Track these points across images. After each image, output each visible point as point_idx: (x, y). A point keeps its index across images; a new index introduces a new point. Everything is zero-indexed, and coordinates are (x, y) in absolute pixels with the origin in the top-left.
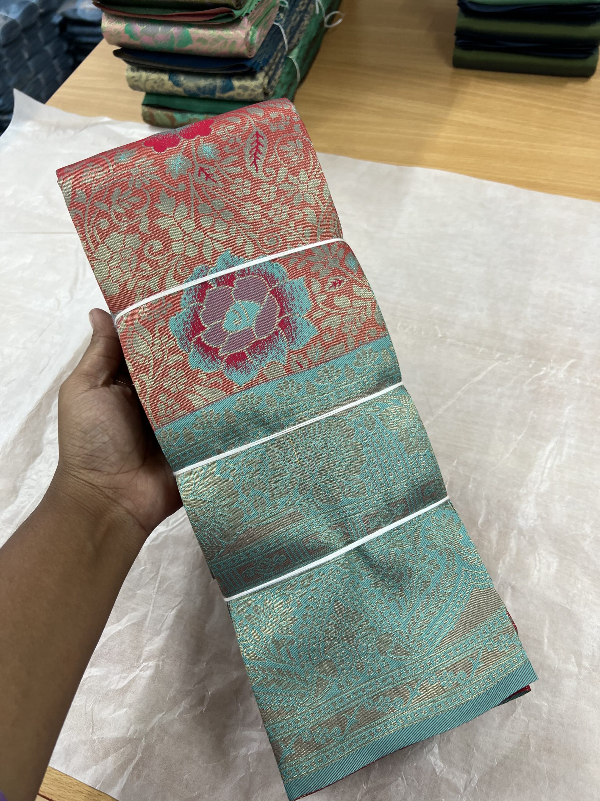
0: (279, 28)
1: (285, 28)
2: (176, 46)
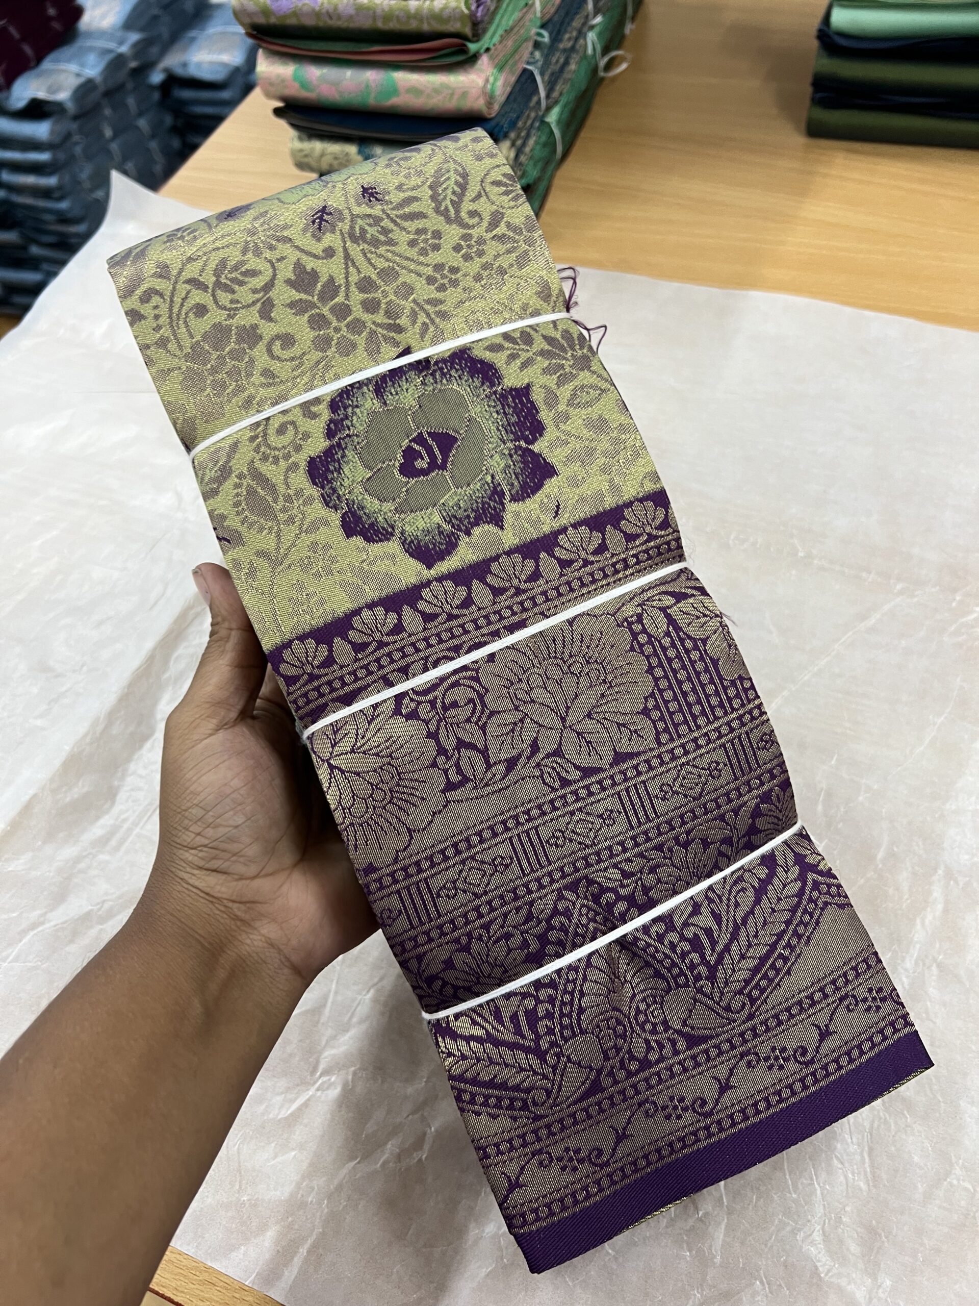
0: (532, 74)
1: (542, 74)
2: (372, 101)
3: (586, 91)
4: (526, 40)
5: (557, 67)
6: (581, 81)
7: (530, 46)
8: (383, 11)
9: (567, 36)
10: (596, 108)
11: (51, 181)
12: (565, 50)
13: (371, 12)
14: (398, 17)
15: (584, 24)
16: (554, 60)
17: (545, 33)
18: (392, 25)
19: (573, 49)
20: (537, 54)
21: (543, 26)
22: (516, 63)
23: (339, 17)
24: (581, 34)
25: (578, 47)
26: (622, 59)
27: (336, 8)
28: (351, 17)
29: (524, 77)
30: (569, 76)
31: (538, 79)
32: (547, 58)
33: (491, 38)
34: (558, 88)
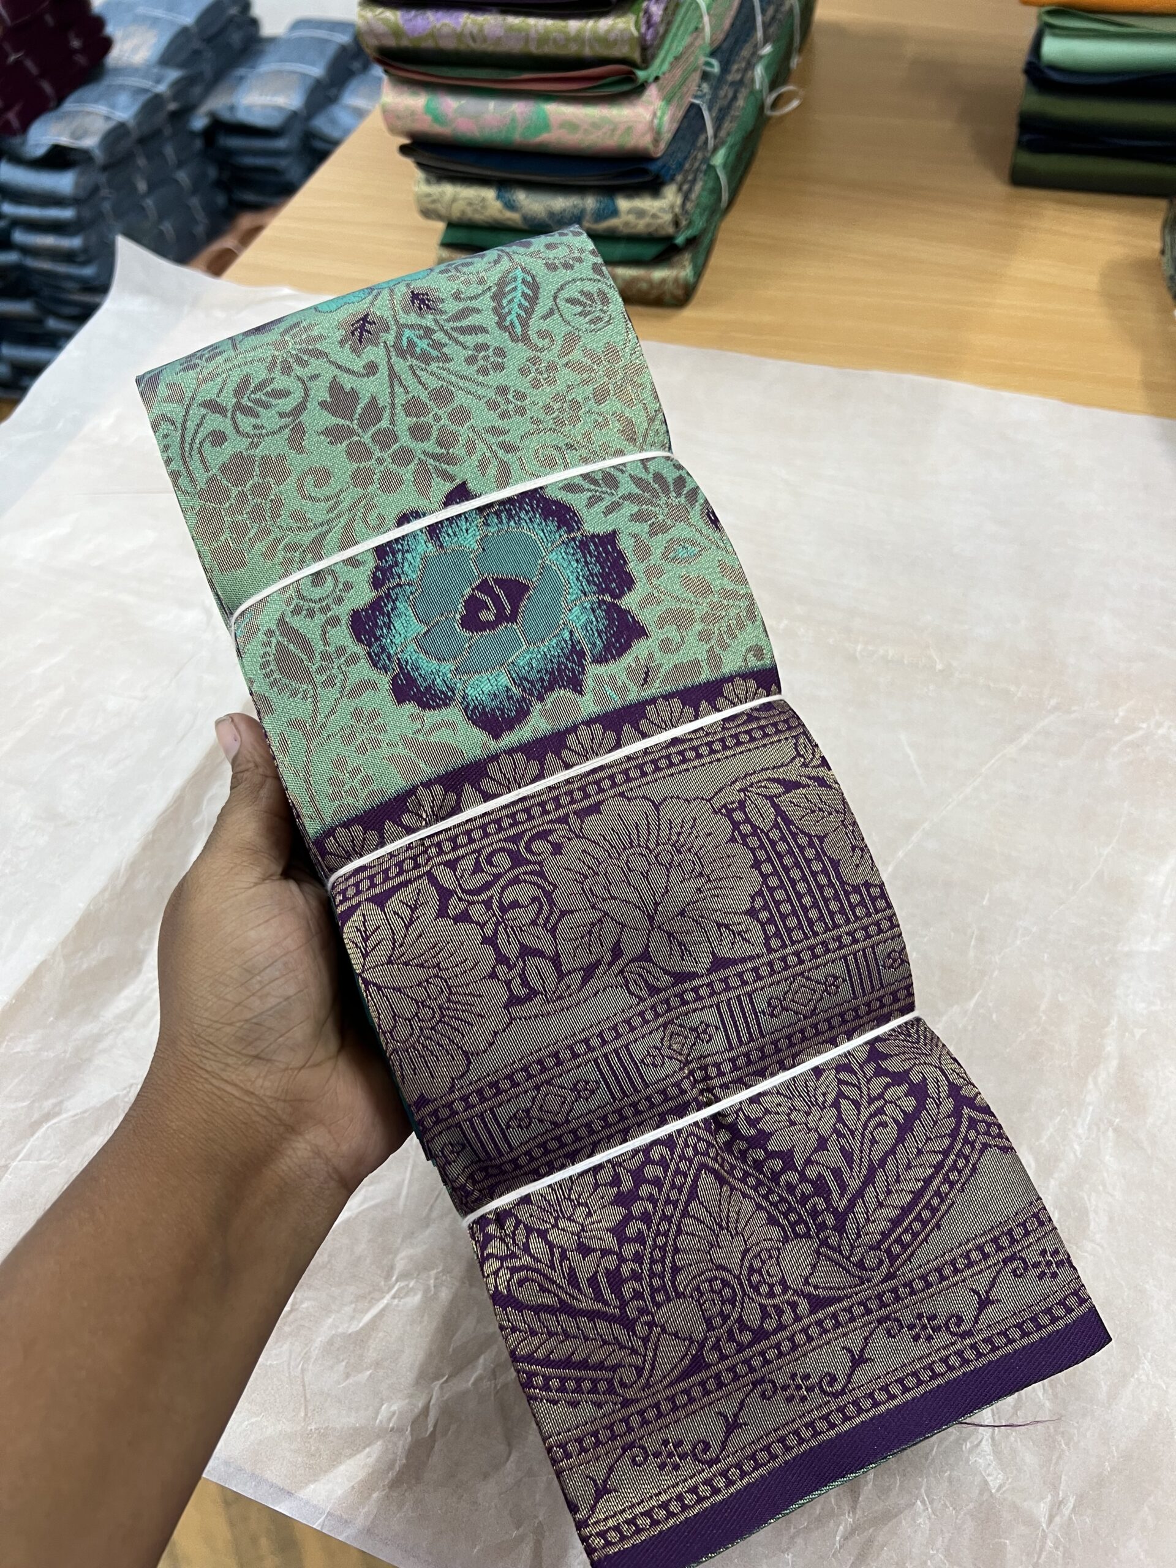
1: (710, 109)
3: (752, 132)
4: (695, 70)
5: (725, 103)
6: (749, 122)
7: (697, 76)
8: (537, 31)
9: (735, 67)
10: (762, 152)
11: (74, 243)
12: (733, 84)
13: (523, 34)
14: (555, 41)
15: (754, 54)
16: (722, 93)
17: (714, 62)
18: (549, 50)
19: (741, 82)
20: (705, 87)
21: (713, 54)
22: (681, 98)
23: (485, 39)
24: (750, 66)
25: (746, 81)
26: (790, 97)
27: (481, 30)
28: (499, 39)
29: (693, 112)
30: (737, 114)
31: (706, 114)
32: (715, 89)
33: (660, 65)
34: (727, 125)
